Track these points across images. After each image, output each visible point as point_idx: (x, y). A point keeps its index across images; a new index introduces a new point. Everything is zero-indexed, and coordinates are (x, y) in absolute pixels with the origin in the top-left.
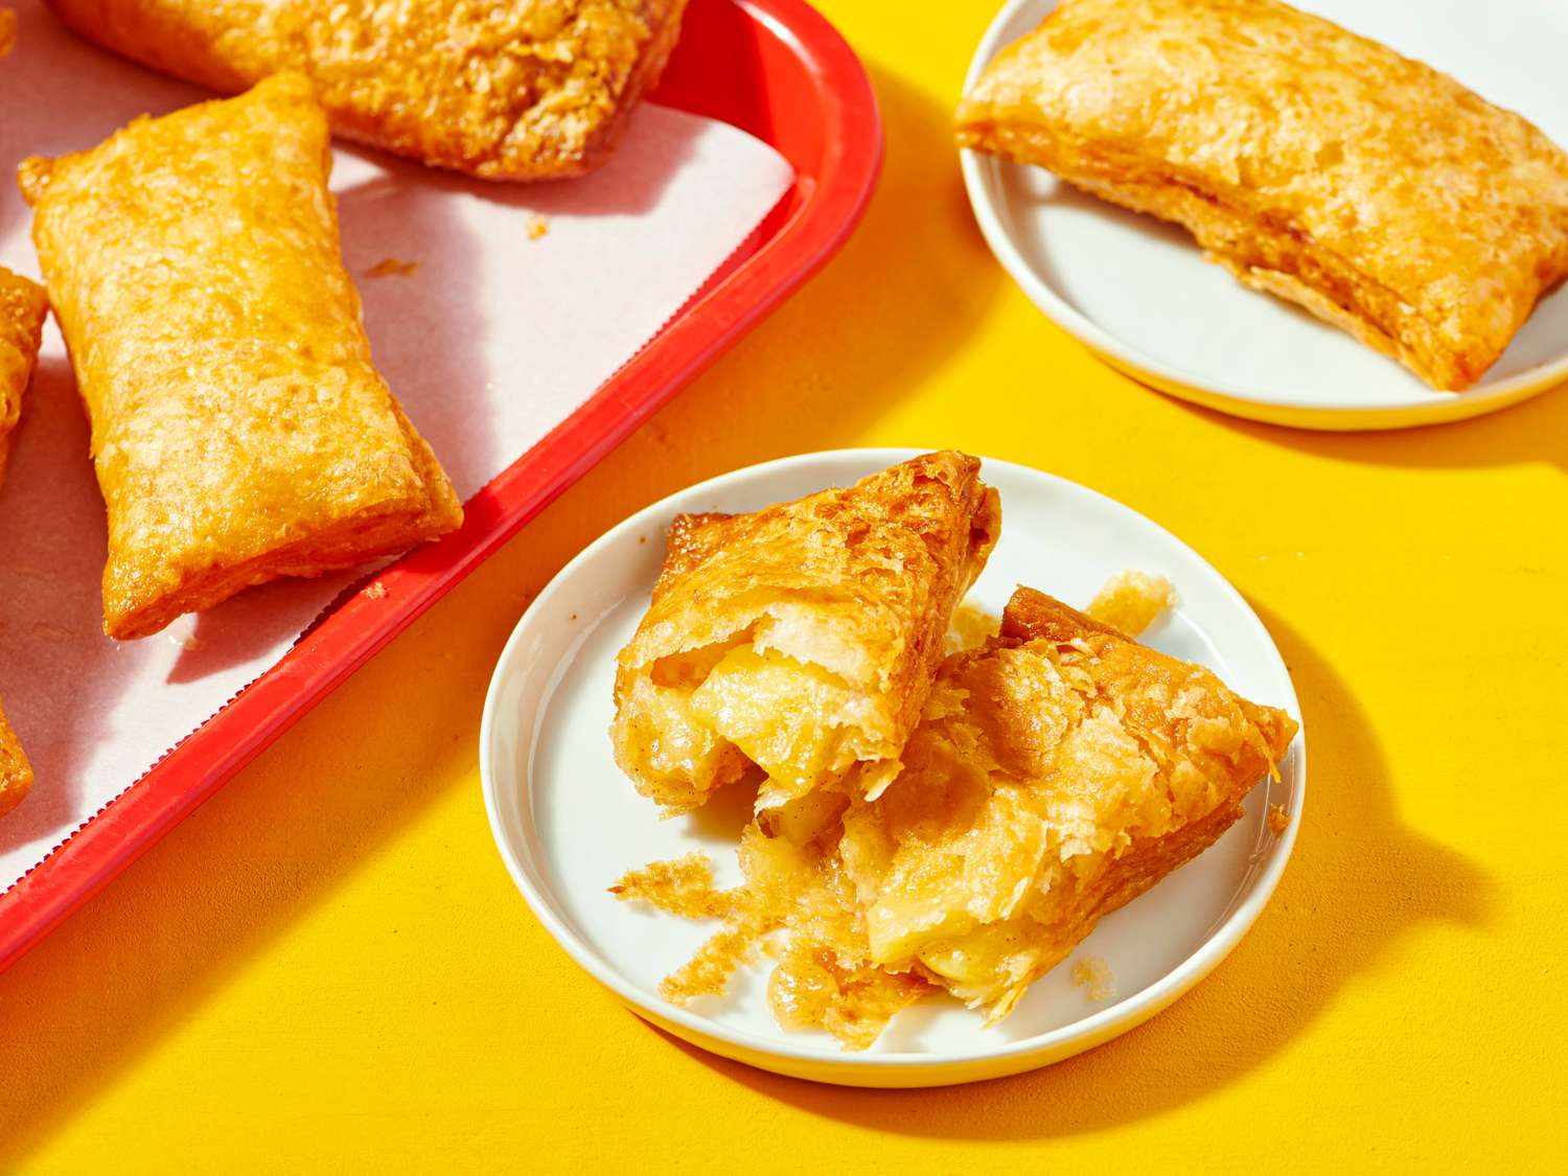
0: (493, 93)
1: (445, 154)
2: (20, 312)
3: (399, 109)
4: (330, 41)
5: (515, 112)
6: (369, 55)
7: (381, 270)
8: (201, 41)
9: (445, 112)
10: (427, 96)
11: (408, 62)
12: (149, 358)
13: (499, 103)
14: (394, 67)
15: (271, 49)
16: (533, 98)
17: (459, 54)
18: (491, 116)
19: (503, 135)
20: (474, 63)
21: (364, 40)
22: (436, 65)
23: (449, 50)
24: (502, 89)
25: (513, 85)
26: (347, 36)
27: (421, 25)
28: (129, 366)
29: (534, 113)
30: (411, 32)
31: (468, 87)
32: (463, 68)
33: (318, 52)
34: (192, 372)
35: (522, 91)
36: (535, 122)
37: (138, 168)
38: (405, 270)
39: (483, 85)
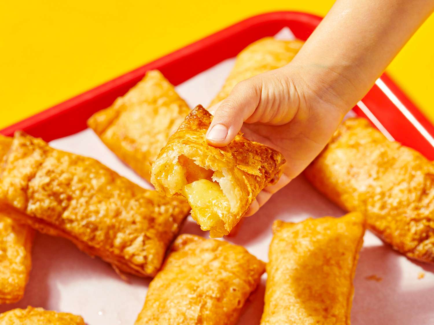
0: (416, 233)
1: (399, 247)
2: (252, 273)
3: (388, 231)
4: (373, 206)
5: (421, 240)
6: (383, 212)
7: (371, 278)
8: (338, 194)
9: (401, 235)
10: (397, 229)
11: (394, 218)
12: (281, 299)
13: (417, 237)
14: (389, 218)
15: (356, 203)
16: (427, 237)
17: (408, 219)
18: (414, 240)
19: (416, 247)
20: (413, 223)
21: (383, 207)
22: (401, 220)
23: (406, 217)
24: (419, 233)
25: (422, 232)
26: (378, 205)
27: (400, 208)
28: (276, 300)
29: (427, 242)
30: (396, 209)
31: (409, 230)
32: (408, 224)
33: (369, 208)
34: (292, 308)
35: (424, 235)
36: (426, 245)
37: (300, 235)
38: (378, 280)
39: (413, 230)
